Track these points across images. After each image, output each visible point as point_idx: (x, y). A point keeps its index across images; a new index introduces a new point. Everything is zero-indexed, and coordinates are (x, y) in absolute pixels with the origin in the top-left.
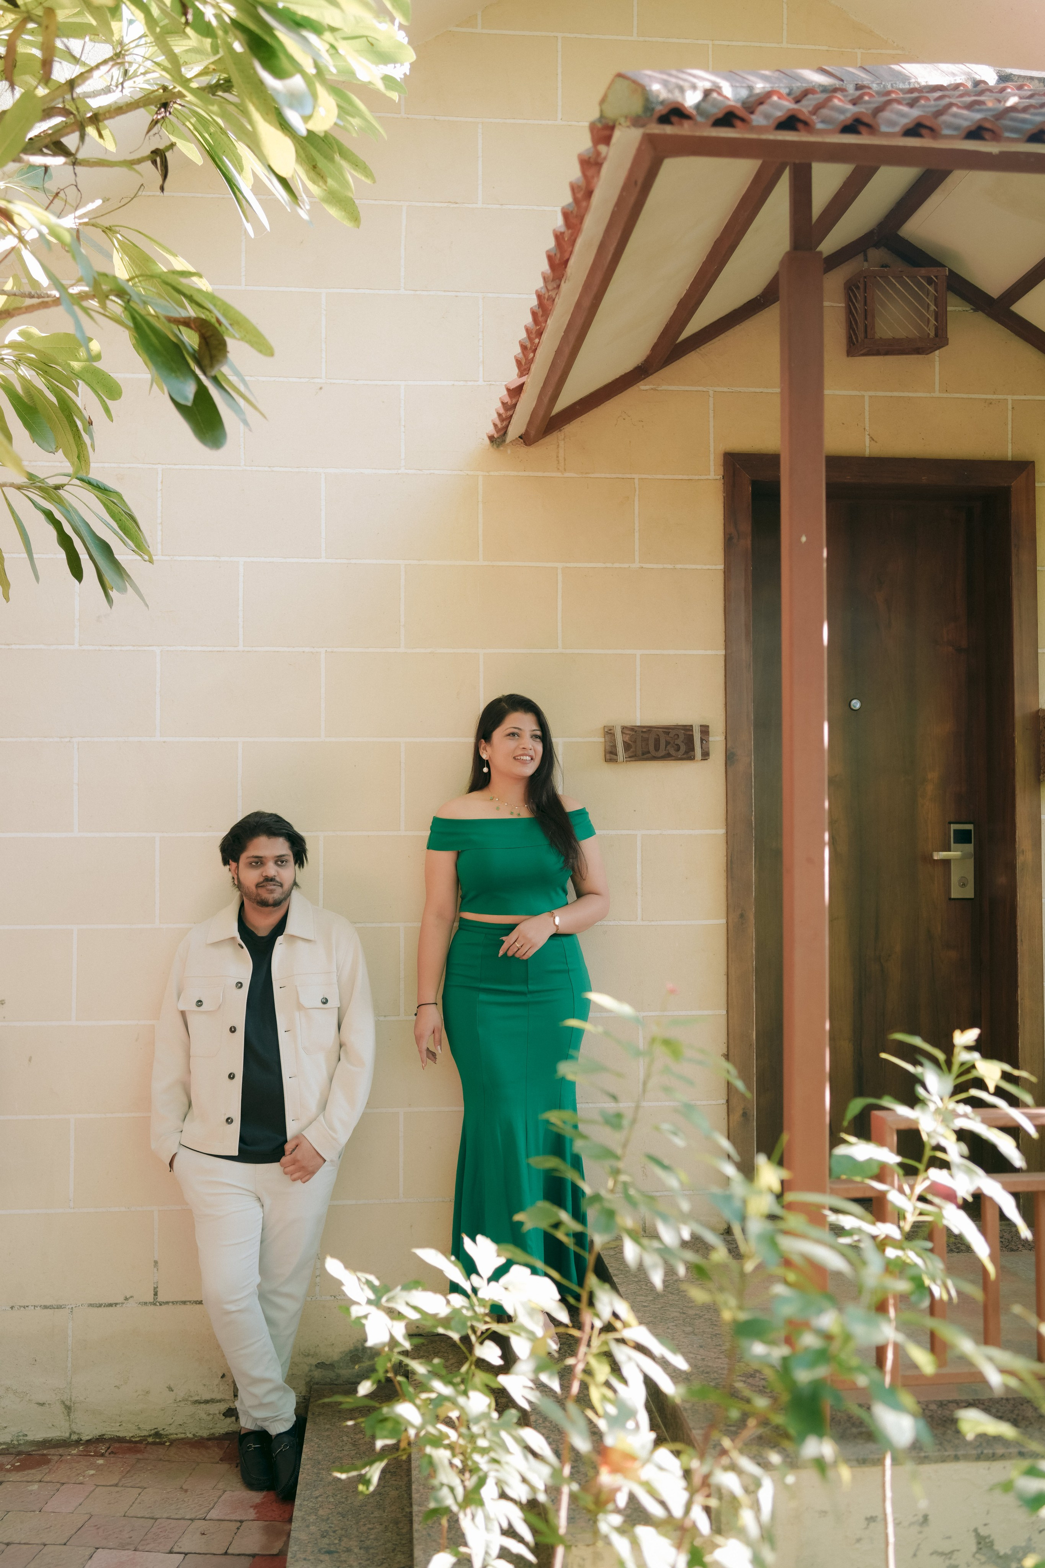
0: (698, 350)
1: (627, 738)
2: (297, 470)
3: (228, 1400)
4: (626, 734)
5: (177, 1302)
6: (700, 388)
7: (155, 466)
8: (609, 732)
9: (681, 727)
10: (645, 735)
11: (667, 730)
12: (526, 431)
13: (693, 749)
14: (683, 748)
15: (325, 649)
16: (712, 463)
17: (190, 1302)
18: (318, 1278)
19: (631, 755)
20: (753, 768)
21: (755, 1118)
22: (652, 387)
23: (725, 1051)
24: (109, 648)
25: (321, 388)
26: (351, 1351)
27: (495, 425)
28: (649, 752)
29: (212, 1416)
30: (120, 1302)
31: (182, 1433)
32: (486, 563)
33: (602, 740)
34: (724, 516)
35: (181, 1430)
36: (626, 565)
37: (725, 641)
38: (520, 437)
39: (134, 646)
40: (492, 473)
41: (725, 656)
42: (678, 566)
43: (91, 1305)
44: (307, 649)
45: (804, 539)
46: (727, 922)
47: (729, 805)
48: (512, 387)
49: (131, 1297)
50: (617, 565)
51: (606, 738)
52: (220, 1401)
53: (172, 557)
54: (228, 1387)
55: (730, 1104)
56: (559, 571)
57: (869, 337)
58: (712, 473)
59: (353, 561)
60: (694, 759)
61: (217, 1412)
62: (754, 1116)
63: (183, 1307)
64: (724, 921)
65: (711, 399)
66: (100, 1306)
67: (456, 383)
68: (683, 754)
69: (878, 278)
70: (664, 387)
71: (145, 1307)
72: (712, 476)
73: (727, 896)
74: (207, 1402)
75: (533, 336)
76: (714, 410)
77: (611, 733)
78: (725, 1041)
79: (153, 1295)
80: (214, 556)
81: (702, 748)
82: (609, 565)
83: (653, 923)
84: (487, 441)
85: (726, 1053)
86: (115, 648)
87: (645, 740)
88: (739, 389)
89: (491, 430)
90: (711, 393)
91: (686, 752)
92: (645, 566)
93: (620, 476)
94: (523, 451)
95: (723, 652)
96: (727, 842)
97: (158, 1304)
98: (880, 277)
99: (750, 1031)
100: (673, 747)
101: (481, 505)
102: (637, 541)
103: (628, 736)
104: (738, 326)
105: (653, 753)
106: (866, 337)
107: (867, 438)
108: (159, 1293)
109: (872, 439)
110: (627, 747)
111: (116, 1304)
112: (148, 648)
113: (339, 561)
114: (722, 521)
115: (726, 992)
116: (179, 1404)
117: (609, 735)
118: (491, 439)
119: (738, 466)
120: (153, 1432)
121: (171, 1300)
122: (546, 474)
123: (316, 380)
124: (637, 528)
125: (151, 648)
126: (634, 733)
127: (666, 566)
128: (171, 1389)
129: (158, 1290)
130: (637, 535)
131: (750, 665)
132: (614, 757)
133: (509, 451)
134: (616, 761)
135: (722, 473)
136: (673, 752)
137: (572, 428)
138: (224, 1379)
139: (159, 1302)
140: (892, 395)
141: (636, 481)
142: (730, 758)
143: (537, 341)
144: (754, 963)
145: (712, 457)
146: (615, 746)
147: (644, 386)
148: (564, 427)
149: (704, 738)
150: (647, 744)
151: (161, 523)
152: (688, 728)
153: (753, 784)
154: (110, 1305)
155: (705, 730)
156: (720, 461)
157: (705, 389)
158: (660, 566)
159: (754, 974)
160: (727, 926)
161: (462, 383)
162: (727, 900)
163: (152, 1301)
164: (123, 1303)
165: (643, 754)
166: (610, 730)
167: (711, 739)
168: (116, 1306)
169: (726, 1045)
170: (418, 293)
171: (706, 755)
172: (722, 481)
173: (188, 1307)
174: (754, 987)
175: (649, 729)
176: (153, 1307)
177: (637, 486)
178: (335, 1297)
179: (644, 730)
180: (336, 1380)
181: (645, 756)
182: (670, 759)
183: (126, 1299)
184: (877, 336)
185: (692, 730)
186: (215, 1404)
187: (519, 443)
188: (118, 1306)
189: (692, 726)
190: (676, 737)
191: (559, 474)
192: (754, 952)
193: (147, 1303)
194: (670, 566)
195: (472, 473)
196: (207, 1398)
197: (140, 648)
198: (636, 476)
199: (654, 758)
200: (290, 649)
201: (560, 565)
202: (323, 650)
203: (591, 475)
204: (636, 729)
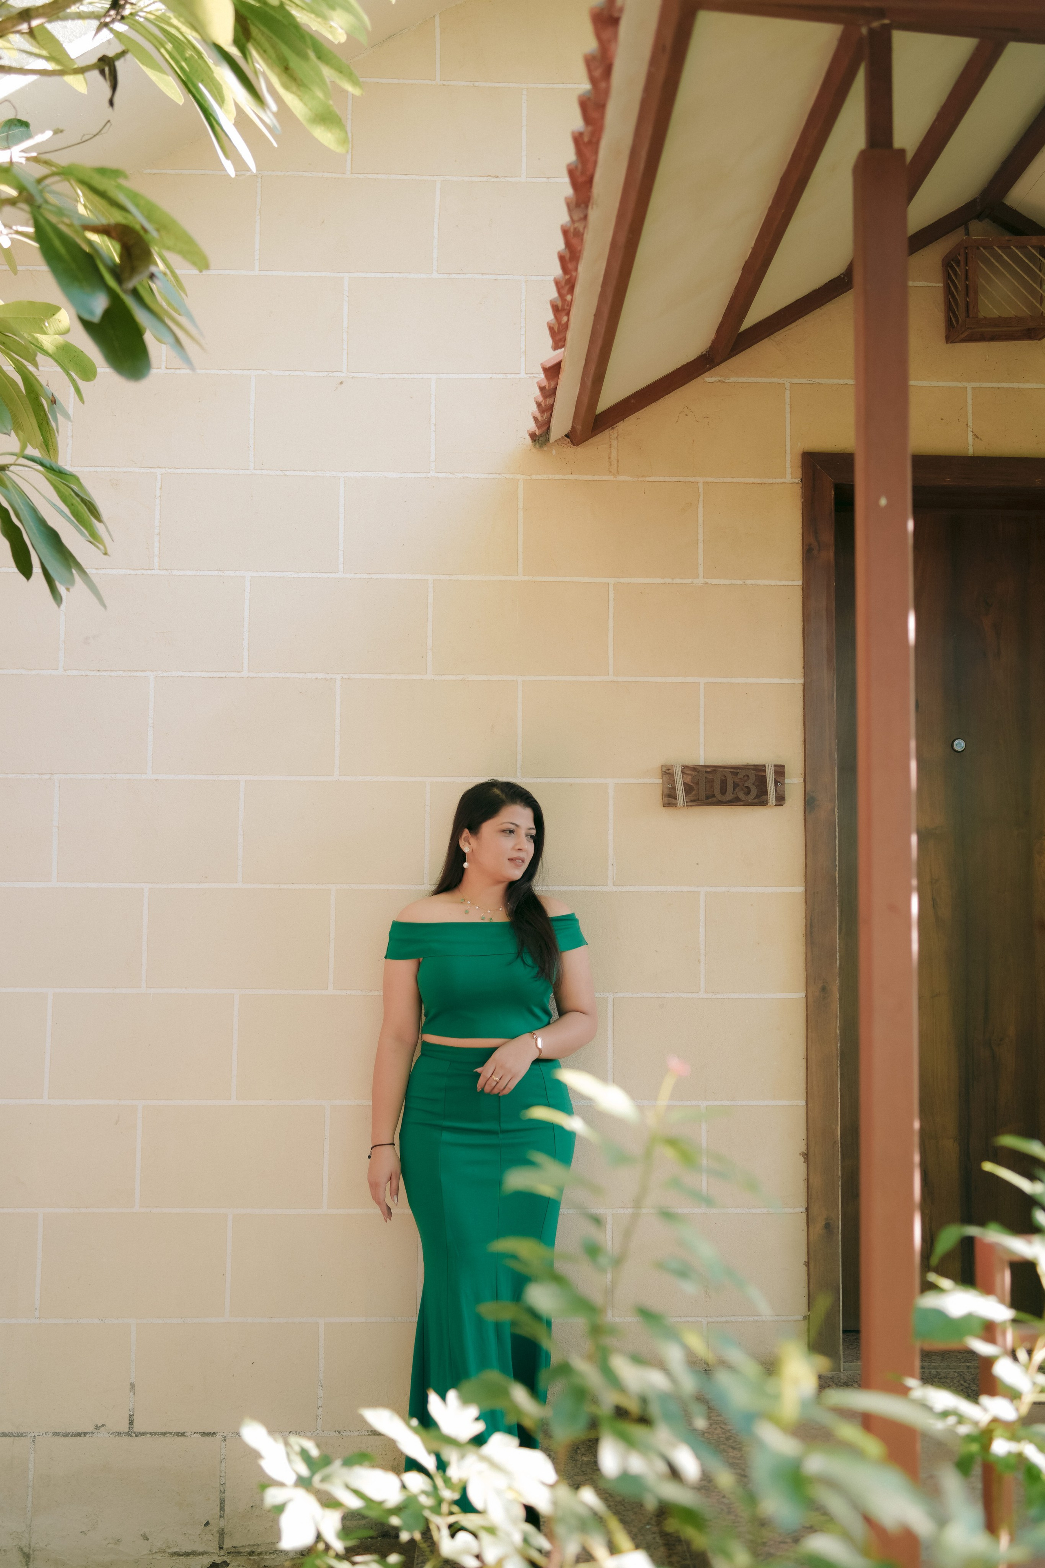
0: (772, 336)
1: (688, 779)
2: (313, 474)
3: (212, 1553)
4: (688, 774)
5: (155, 1433)
6: (775, 380)
7: (152, 470)
8: (668, 772)
9: (752, 767)
10: (710, 776)
11: (735, 771)
12: (573, 426)
13: (765, 793)
14: (754, 791)
15: (342, 675)
16: (788, 465)
17: (171, 1433)
18: (321, 1409)
19: (693, 798)
20: (837, 815)
21: (840, 1231)
22: (719, 378)
23: (803, 1149)
24: (98, 674)
25: (341, 383)
27: (535, 419)
28: (714, 796)
30: (90, 1431)
32: (527, 578)
33: (660, 781)
34: (803, 525)
36: (688, 581)
37: (804, 668)
38: (567, 436)
39: (125, 671)
40: (534, 477)
41: (804, 685)
42: (749, 582)
43: (56, 1434)
44: (321, 676)
45: (883, 502)
46: (806, 996)
47: (808, 858)
48: (548, 365)
49: (103, 1425)
50: (679, 581)
51: (664, 779)
52: (202, 1554)
53: (170, 571)
54: (212, 1537)
55: (809, 1213)
56: (611, 588)
57: (971, 316)
58: (789, 476)
59: (374, 576)
60: (767, 804)
62: (838, 1228)
63: (162, 1438)
64: (803, 995)
65: (788, 392)
66: (67, 1435)
67: (494, 376)
68: (754, 799)
69: (982, 249)
70: (733, 379)
71: (118, 1438)
72: (788, 479)
73: (806, 965)
74: (187, 1554)
75: (565, 291)
76: (791, 405)
77: (669, 773)
78: (804, 1137)
79: (128, 1424)
80: (217, 570)
81: (776, 791)
82: (669, 581)
83: (718, 996)
84: (529, 440)
85: (806, 1152)
86: (104, 673)
87: (710, 782)
88: (819, 381)
89: (532, 426)
90: (788, 385)
91: (757, 796)
92: (710, 581)
93: (682, 479)
94: (571, 451)
95: (802, 681)
96: (806, 903)
97: (133, 1435)
98: (984, 248)
99: (834, 1126)
100: (743, 790)
101: (521, 513)
102: (701, 553)
103: (690, 777)
104: (818, 309)
105: (719, 796)
106: (968, 316)
107: (970, 436)
108: (135, 1422)
109: (976, 436)
110: (688, 789)
111: (85, 1434)
112: (138, 674)
113: (358, 576)
114: (800, 531)
115: (805, 1080)
116: (154, 1556)
117: (667, 776)
118: (533, 437)
119: (819, 467)
121: (149, 1431)
122: (596, 478)
123: (336, 374)
124: (701, 538)
125: (144, 674)
126: (696, 773)
127: (734, 582)
128: (145, 1538)
129: (135, 1418)
130: (701, 546)
131: (833, 696)
132: (674, 801)
133: (554, 452)
134: (675, 805)
135: (800, 476)
136: (742, 796)
137: (627, 426)
138: (209, 1528)
139: (135, 1433)
140: (1000, 386)
141: (700, 485)
142: (809, 803)
143: (569, 297)
144: (839, 1045)
145: (788, 458)
146: (673, 788)
147: (709, 378)
148: (617, 424)
149: (778, 780)
150: (712, 787)
151: (159, 534)
152: (760, 768)
153: (837, 833)
154: (79, 1434)
155: (780, 771)
156: (798, 461)
157: (780, 381)
158: (728, 582)
159: (839, 1058)
160: (807, 1001)
161: (501, 376)
162: (806, 970)
163: (127, 1430)
164: (93, 1433)
165: (707, 798)
166: (669, 770)
167: (787, 781)
168: (85, 1436)
169: (805, 1142)
170: (452, 276)
171: (781, 800)
172: (800, 485)
173: (168, 1439)
174: (839, 1073)
175: (715, 769)
176: (127, 1438)
177: (701, 490)
178: (339, 1433)
179: (708, 770)
181: (710, 800)
182: (738, 803)
183: (97, 1428)
184: (982, 314)
185: (765, 771)
186: (197, 1558)
187: (565, 442)
188: (87, 1436)
189: (764, 765)
190: (746, 778)
191: (610, 478)
192: (838, 1032)
193: (121, 1433)
194: (740, 582)
195: (512, 476)
196: (187, 1551)
197: (132, 674)
198: (700, 480)
199: (720, 803)
200: (302, 676)
201: (611, 581)
202: (338, 677)
203: (647, 479)
204: (699, 768)
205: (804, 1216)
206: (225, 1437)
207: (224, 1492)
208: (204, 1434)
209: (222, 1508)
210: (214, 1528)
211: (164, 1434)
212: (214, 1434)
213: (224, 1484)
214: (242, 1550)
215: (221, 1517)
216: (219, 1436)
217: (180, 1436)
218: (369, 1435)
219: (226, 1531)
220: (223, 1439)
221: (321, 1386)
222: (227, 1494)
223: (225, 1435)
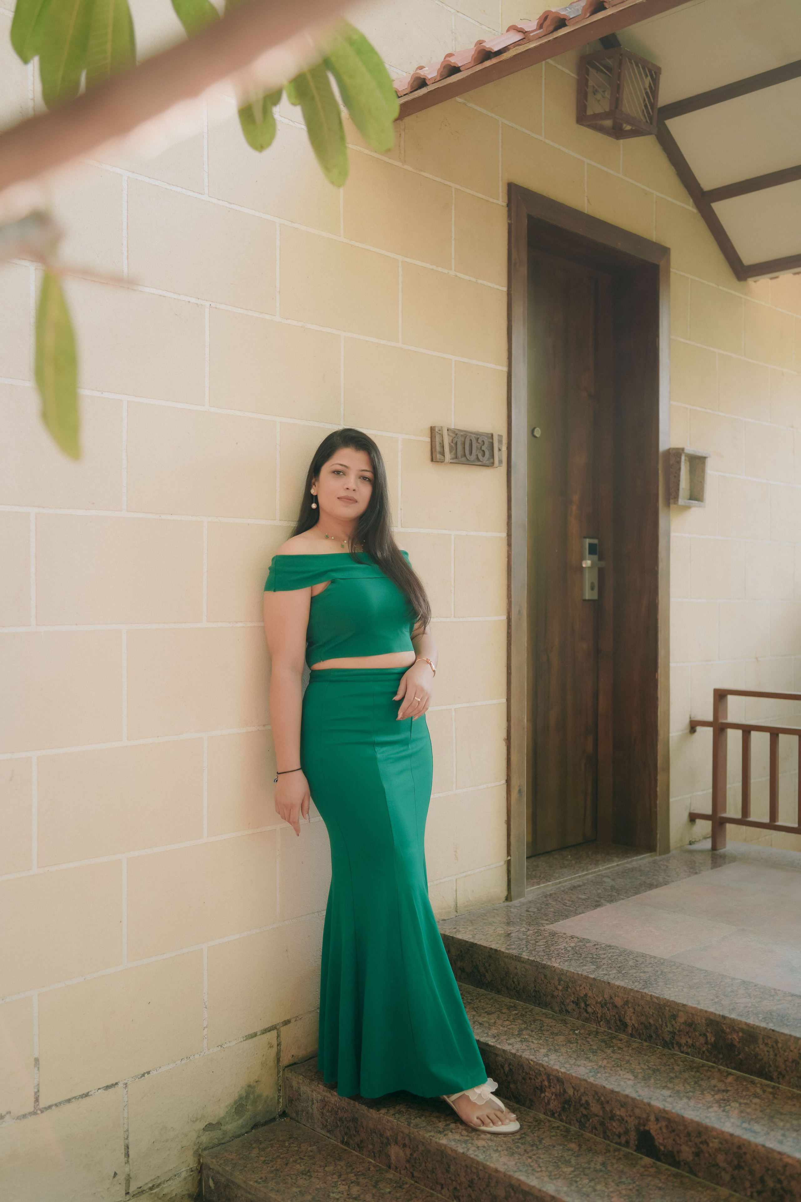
1: (454, 441)
4: (451, 436)
5: (60, 1103)
6: (494, 116)
9: (485, 435)
10: (464, 439)
11: (477, 437)
13: (495, 457)
14: (485, 454)
15: (210, 303)
16: (500, 190)
17: (75, 1098)
18: (206, 1030)
19: (453, 457)
20: (526, 478)
21: (525, 794)
22: (463, 101)
23: (505, 735)
26: (236, 1102)
28: (464, 455)
32: (346, 241)
33: (426, 439)
34: (508, 242)
36: (446, 271)
37: (507, 358)
41: (508, 372)
42: (480, 281)
44: (193, 300)
46: (508, 618)
47: (512, 511)
49: (9, 1113)
50: (440, 269)
51: (433, 438)
54: (119, 1186)
55: (509, 784)
56: (400, 264)
58: (501, 199)
59: (233, 206)
60: (494, 465)
62: (525, 792)
63: (68, 1106)
64: (506, 617)
65: (500, 129)
68: (487, 461)
70: (471, 105)
71: (23, 1121)
72: (499, 201)
73: (509, 594)
76: (502, 141)
77: (437, 434)
78: (506, 727)
79: (33, 1103)
81: (498, 455)
82: (435, 267)
83: (461, 620)
85: (506, 737)
87: (464, 444)
88: (516, 126)
90: (500, 123)
91: (489, 459)
92: (458, 274)
93: (443, 181)
95: (507, 369)
96: (509, 545)
97: (39, 1112)
99: (523, 716)
100: (481, 453)
102: (453, 249)
103: (456, 439)
105: (468, 456)
106: (617, 108)
108: (40, 1098)
109: (587, 200)
110: (454, 447)
113: (220, 202)
114: (507, 247)
115: (506, 683)
119: (519, 198)
121: (54, 1102)
122: (391, 161)
124: (453, 237)
126: (458, 437)
127: (471, 279)
129: (39, 1093)
130: (453, 242)
132: (440, 458)
134: (441, 462)
135: (507, 201)
136: (480, 457)
137: (411, 121)
138: (117, 1177)
139: (41, 1110)
140: (599, 167)
142: (513, 467)
145: (501, 184)
146: (441, 447)
147: (459, 99)
149: (499, 447)
150: (464, 448)
152: (489, 435)
155: (491, 439)
156: (505, 189)
157: (496, 118)
158: (467, 278)
160: (508, 621)
162: (509, 598)
163: (32, 1109)
165: (460, 457)
166: (437, 431)
167: (503, 448)
169: (507, 731)
171: (500, 462)
172: (505, 209)
173: (74, 1105)
175: (466, 434)
176: (33, 1117)
177: (453, 195)
178: (221, 1046)
179: (462, 434)
180: (223, 1138)
181: (463, 460)
182: (477, 463)
183: (2, 1117)
189: (492, 434)
190: (483, 443)
191: (399, 164)
192: (526, 645)
193: (26, 1115)
194: (474, 280)
198: (453, 185)
199: (468, 462)
200: (176, 296)
201: (400, 258)
202: (207, 304)
203: (423, 174)
204: (457, 432)
205: (505, 786)
206: (126, 1084)
207: (127, 1139)
208: (107, 1088)
209: (127, 1155)
210: (121, 1178)
211: (69, 1101)
212: (117, 1084)
213: (128, 1130)
214: (145, 1188)
215: (126, 1163)
216: (121, 1085)
217: (85, 1097)
218: (244, 1040)
219: (131, 1175)
220: (125, 1086)
221: (206, 1008)
222: (130, 1139)
223: (126, 1082)
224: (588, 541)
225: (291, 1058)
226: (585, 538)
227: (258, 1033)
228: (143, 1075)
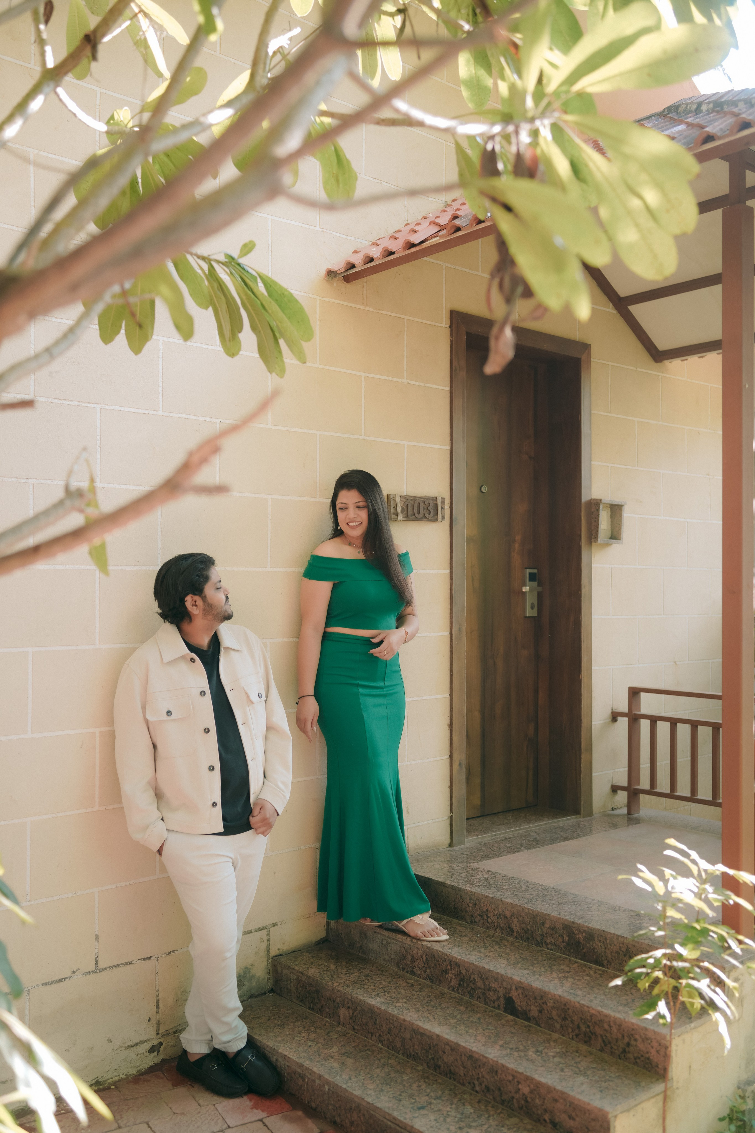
1: (402, 504)
3: (152, 1039)
4: (402, 501)
5: (113, 967)
6: (439, 262)
9: (431, 498)
10: (413, 503)
11: (423, 500)
13: (437, 514)
14: (431, 512)
15: (220, 420)
16: (444, 316)
17: (123, 964)
19: (404, 516)
20: (465, 528)
24: (59, 402)
27: (349, 264)
28: (414, 514)
29: (140, 1056)
31: (116, 1076)
32: (321, 366)
34: (451, 354)
35: (116, 1074)
36: (399, 380)
37: (450, 440)
39: (79, 402)
40: (324, 299)
41: (451, 450)
42: (427, 385)
43: (44, 984)
44: (208, 419)
46: (452, 634)
47: (453, 553)
49: (78, 970)
50: (395, 379)
52: (146, 1041)
54: (152, 1028)
55: (451, 758)
56: (363, 379)
58: (444, 323)
60: (438, 520)
61: (144, 1051)
62: (465, 765)
63: (118, 969)
64: (448, 633)
65: (444, 271)
66: (52, 983)
67: (303, 225)
68: (431, 518)
71: (88, 977)
73: (451, 616)
74: (136, 1045)
76: (445, 279)
77: (394, 500)
78: (449, 715)
79: (94, 965)
81: (440, 513)
82: (390, 378)
84: (325, 272)
85: (449, 723)
86: (64, 402)
87: (412, 506)
89: (339, 266)
90: (444, 267)
91: (434, 516)
92: (409, 382)
93: (397, 315)
94: (344, 286)
95: (448, 448)
96: (451, 579)
97: (98, 971)
99: (463, 707)
100: (427, 512)
101: (318, 322)
102: (405, 363)
105: (416, 515)
108: (99, 962)
110: (405, 509)
111: (65, 979)
112: (90, 405)
114: (449, 357)
115: (449, 682)
116: (116, 1052)
118: (330, 271)
119: (458, 321)
120: (94, 1081)
121: (108, 966)
122: (356, 306)
124: (405, 355)
125: (93, 405)
126: (407, 501)
127: (420, 384)
128: (110, 1041)
129: (98, 959)
130: (405, 359)
131: (464, 458)
132: (397, 517)
133: (335, 284)
134: (397, 519)
135: (450, 324)
136: (427, 515)
138: (151, 1022)
142: (452, 521)
144: (466, 661)
145: (444, 312)
146: (397, 509)
149: (441, 506)
150: (413, 509)
152: (434, 498)
153: (465, 539)
154: (60, 981)
155: (442, 501)
156: (448, 315)
157: (441, 263)
158: (417, 383)
159: (465, 669)
160: (452, 636)
161: (307, 226)
162: (451, 618)
163: (93, 969)
164: (70, 977)
165: (411, 515)
166: (393, 497)
167: (446, 507)
168: (65, 980)
169: (449, 718)
171: (443, 518)
172: (449, 329)
173: (122, 969)
174: (465, 677)
175: (415, 499)
176: (94, 975)
177: (406, 324)
179: (412, 499)
181: (412, 517)
182: (424, 520)
183: (73, 972)
185: (436, 500)
186: (143, 1045)
187: (341, 279)
188: (67, 980)
189: (438, 498)
190: (428, 504)
191: (363, 307)
192: (466, 653)
193: (89, 972)
194: (422, 384)
195: (312, 296)
196: (137, 1042)
197: (84, 405)
198: (405, 317)
199: (417, 519)
200: (196, 418)
201: (363, 374)
202: (218, 421)
203: (381, 312)
204: (408, 497)
205: (448, 760)
206: (158, 958)
207: (158, 996)
208: (145, 959)
209: (158, 1007)
210: (154, 1022)
211: (118, 966)
212: (151, 957)
213: (158, 990)
214: (171, 1031)
215: (157, 1013)
216: (154, 958)
217: (129, 964)
219: (161, 1021)
222: (160, 996)
223: (157, 956)
224: (528, 571)
225: (277, 951)
226: (526, 568)
227: (253, 931)
228: (170, 953)
